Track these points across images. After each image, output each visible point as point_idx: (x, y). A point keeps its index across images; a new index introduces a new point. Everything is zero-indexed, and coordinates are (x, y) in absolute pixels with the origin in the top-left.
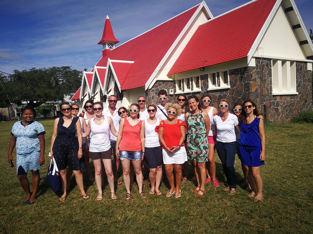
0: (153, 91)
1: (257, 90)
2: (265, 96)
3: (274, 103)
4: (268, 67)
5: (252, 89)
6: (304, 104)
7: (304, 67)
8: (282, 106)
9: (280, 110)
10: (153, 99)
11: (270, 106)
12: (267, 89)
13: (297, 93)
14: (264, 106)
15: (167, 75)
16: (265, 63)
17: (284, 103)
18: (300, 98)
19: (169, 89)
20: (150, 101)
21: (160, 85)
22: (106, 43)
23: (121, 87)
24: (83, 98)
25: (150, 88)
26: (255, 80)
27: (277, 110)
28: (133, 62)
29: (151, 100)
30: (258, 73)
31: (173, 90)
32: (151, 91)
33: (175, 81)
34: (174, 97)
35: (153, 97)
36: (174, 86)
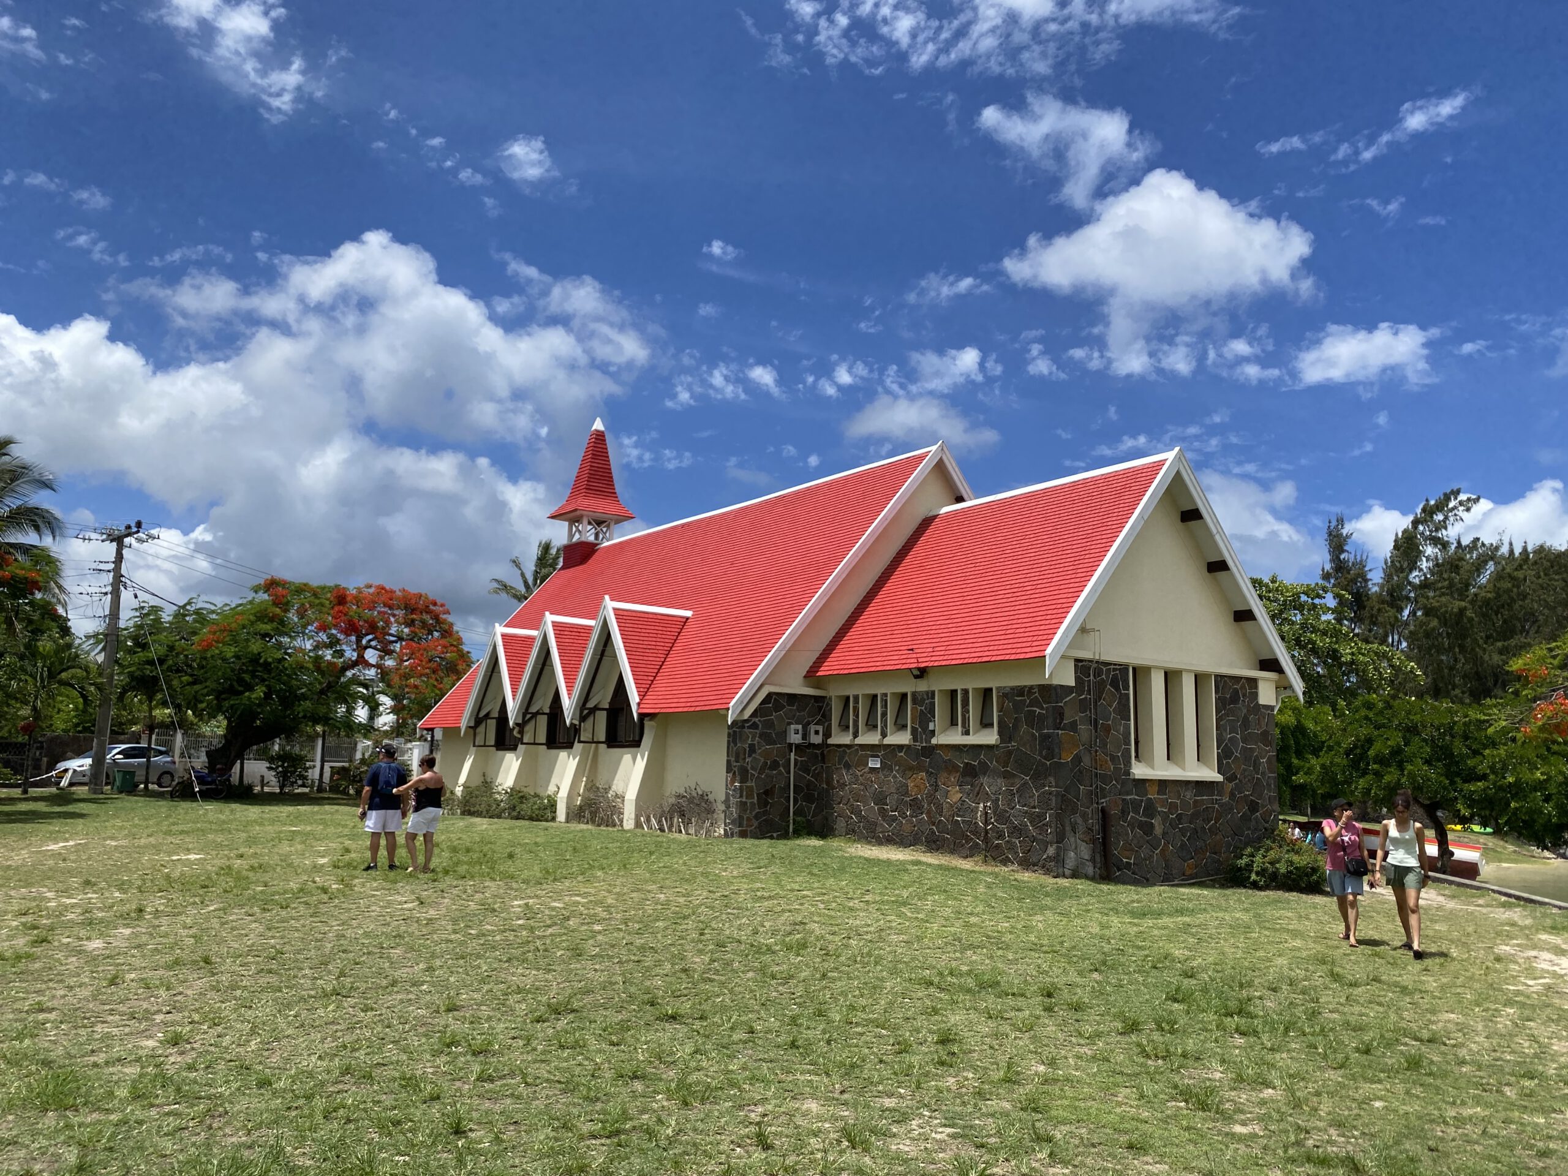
0: (754, 726)
1: (1078, 759)
2: (1105, 779)
3: (1136, 805)
4: (1117, 688)
5: (1064, 755)
6: (1245, 818)
7: (1244, 695)
8: (1165, 817)
9: (1158, 830)
10: (750, 756)
11: (1124, 813)
12: (1114, 759)
13: (1219, 778)
14: (1103, 811)
15: (804, 678)
16: (1107, 677)
17: (1173, 807)
18: (1232, 795)
19: (809, 723)
20: (739, 760)
21: (778, 707)
22: (579, 517)
23: (639, 704)
25: (747, 714)
26: (1073, 726)
27: (1148, 829)
28: (687, 613)
29: (744, 758)
30: (1083, 706)
31: (820, 728)
32: (749, 727)
33: (830, 698)
34: (822, 754)
35: (752, 749)
36: (824, 716)
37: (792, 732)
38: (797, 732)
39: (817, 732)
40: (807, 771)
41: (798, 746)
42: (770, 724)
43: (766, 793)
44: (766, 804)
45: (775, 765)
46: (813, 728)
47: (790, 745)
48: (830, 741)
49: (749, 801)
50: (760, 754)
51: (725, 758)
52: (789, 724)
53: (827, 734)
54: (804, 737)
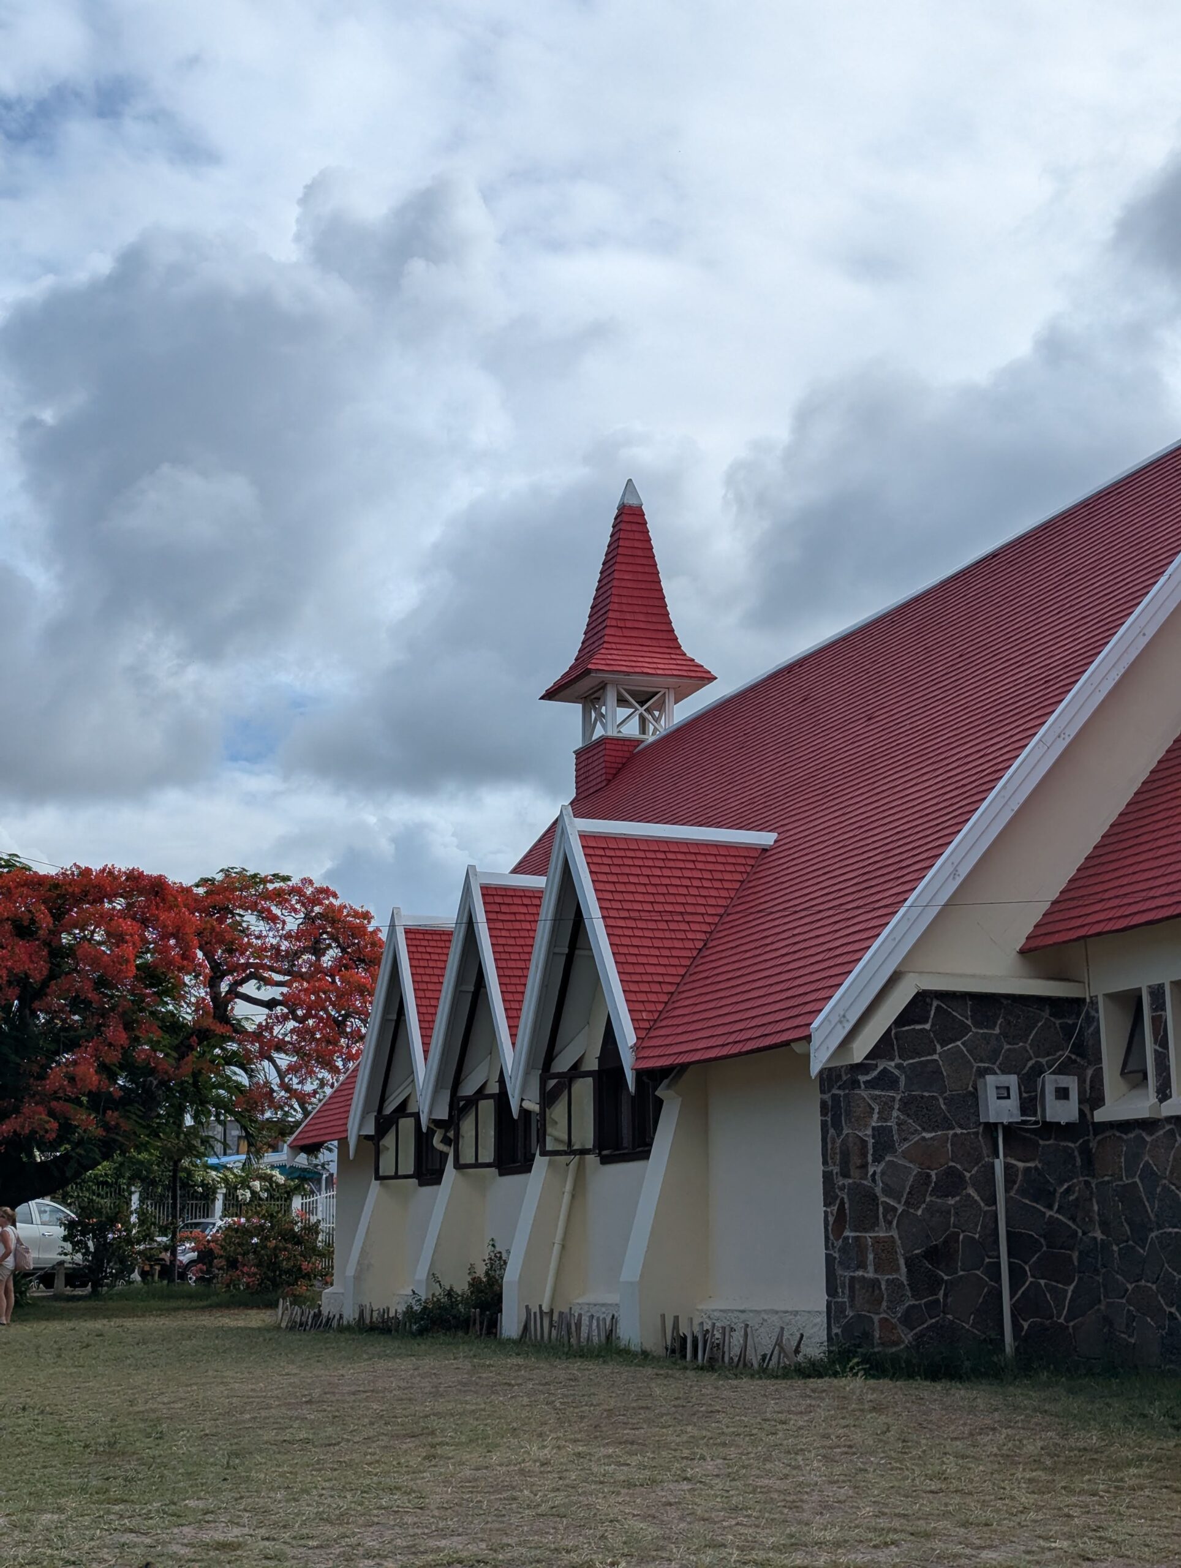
0: (886, 1080)
10: (877, 1159)
15: (1022, 952)
19: (1038, 1070)
20: (854, 1172)
21: (948, 1031)
22: (603, 686)
23: (636, 1048)
24: (370, 1130)
25: (860, 1051)
28: (767, 838)
29: (864, 1166)
31: (1071, 1082)
32: (870, 1085)
33: (1094, 1003)
34: (1085, 1151)
35: (884, 1143)
36: (1079, 1049)
37: (992, 1093)
38: (1004, 1093)
39: (1062, 1094)
40: (1045, 1195)
41: (1010, 1130)
42: (930, 1076)
43: (933, 1254)
44: (934, 1284)
45: (952, 1183)
46: (1050, 1082)
47: (991, 1128)
48: (1101, 1115)
49: (883, 1278)
50: (904, 1155)
51: (818, 1169)
52: (982, 1073)
53: (1093, 1098)
54: (1028, 1105)
